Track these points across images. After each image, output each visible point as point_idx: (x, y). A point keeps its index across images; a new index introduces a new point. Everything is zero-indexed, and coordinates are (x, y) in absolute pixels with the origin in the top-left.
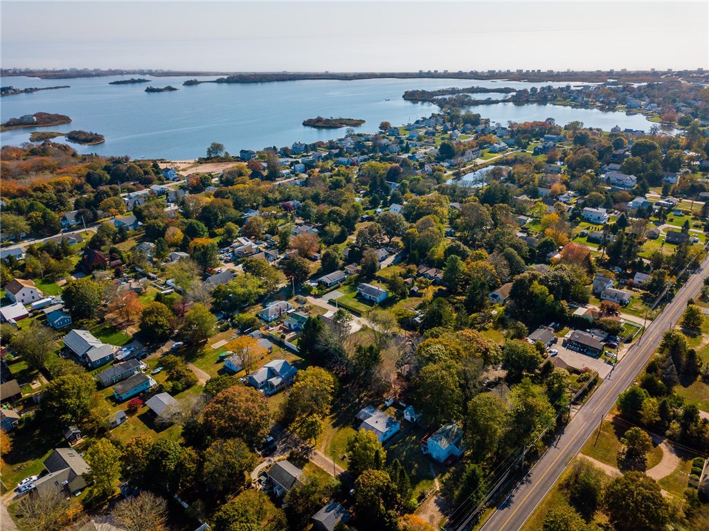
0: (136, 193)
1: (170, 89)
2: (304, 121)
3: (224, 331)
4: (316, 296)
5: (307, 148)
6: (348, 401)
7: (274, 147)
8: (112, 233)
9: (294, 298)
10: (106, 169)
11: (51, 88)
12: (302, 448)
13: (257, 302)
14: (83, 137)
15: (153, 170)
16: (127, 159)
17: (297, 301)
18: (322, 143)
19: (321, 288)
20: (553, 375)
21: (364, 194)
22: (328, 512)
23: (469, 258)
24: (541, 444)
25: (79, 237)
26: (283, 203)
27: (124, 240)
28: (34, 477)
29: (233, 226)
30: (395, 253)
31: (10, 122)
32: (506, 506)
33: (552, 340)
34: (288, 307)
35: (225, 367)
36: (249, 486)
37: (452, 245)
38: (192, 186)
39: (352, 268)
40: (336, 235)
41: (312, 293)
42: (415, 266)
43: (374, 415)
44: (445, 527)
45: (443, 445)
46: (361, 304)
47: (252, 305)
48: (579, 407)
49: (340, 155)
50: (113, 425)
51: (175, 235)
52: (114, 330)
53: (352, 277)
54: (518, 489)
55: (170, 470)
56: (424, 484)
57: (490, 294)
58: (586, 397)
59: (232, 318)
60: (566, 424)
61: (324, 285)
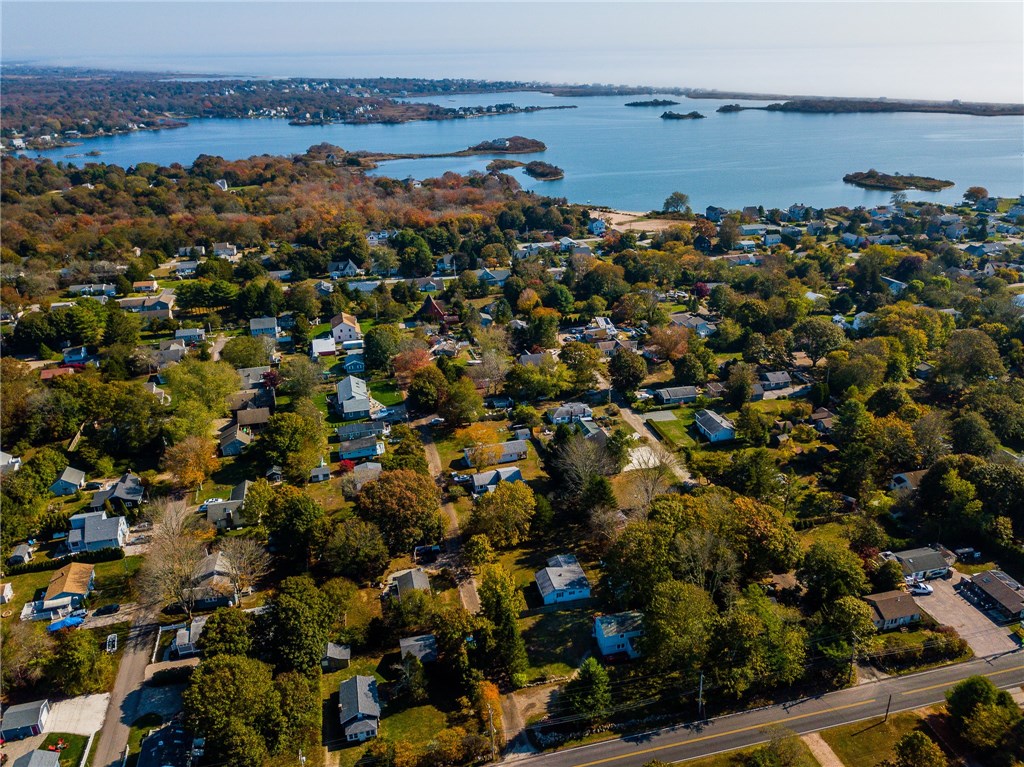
0: (539, 244)
1: (695, 116)
2: (848, 176)
3: (496, 420)
4: (637, 411)
5: (807, 214)
6: (559, 542)
7: (761, 208)
8: (471, 285)
9: (606, 406)
10: (526, 211)
11: (555, 108)
12: (463, 571)
13: (557, 398)
14: (540, 170)
15: (578, 219)
16: (565, 201)
17: (607, 410)
18: (845, 209)
19: (646, 402)
20: (835, 605)
21: (843, 291)
22: (417, 641)
23: (894, 413)
24: (742, 686)
25: (440, 284)
26: (699, 284)
27: (483, 296)
28: (220, 500)
29: (599, 301)
30: (806, 383)
31: (480, 146)
32: (636, 740)
33: (937, 570)
34: (584, 413)
35: (463, 458)
36: (377, 585)
37: (884, 388)
38: (607, 246)
39: (716, 388)
40: (732, 339)
41: (633, 405)
42: (810, 406)
43: (565, 567)
44: (536, 723)
45: (608, 631)
46: (687, 436)
47: (551, 400)
48: (885, 676)
49: (850, 229)
50: (314, 480)
51: (529, 299)
52: (393, 388)
53: (709, 400)
54: (673, 730)
55: (298, 531)
56: (558, 668)
57: (896, 476)
58: (912, 668)
59: (514, 409)
60: (836, 689)
61: (658, 400)
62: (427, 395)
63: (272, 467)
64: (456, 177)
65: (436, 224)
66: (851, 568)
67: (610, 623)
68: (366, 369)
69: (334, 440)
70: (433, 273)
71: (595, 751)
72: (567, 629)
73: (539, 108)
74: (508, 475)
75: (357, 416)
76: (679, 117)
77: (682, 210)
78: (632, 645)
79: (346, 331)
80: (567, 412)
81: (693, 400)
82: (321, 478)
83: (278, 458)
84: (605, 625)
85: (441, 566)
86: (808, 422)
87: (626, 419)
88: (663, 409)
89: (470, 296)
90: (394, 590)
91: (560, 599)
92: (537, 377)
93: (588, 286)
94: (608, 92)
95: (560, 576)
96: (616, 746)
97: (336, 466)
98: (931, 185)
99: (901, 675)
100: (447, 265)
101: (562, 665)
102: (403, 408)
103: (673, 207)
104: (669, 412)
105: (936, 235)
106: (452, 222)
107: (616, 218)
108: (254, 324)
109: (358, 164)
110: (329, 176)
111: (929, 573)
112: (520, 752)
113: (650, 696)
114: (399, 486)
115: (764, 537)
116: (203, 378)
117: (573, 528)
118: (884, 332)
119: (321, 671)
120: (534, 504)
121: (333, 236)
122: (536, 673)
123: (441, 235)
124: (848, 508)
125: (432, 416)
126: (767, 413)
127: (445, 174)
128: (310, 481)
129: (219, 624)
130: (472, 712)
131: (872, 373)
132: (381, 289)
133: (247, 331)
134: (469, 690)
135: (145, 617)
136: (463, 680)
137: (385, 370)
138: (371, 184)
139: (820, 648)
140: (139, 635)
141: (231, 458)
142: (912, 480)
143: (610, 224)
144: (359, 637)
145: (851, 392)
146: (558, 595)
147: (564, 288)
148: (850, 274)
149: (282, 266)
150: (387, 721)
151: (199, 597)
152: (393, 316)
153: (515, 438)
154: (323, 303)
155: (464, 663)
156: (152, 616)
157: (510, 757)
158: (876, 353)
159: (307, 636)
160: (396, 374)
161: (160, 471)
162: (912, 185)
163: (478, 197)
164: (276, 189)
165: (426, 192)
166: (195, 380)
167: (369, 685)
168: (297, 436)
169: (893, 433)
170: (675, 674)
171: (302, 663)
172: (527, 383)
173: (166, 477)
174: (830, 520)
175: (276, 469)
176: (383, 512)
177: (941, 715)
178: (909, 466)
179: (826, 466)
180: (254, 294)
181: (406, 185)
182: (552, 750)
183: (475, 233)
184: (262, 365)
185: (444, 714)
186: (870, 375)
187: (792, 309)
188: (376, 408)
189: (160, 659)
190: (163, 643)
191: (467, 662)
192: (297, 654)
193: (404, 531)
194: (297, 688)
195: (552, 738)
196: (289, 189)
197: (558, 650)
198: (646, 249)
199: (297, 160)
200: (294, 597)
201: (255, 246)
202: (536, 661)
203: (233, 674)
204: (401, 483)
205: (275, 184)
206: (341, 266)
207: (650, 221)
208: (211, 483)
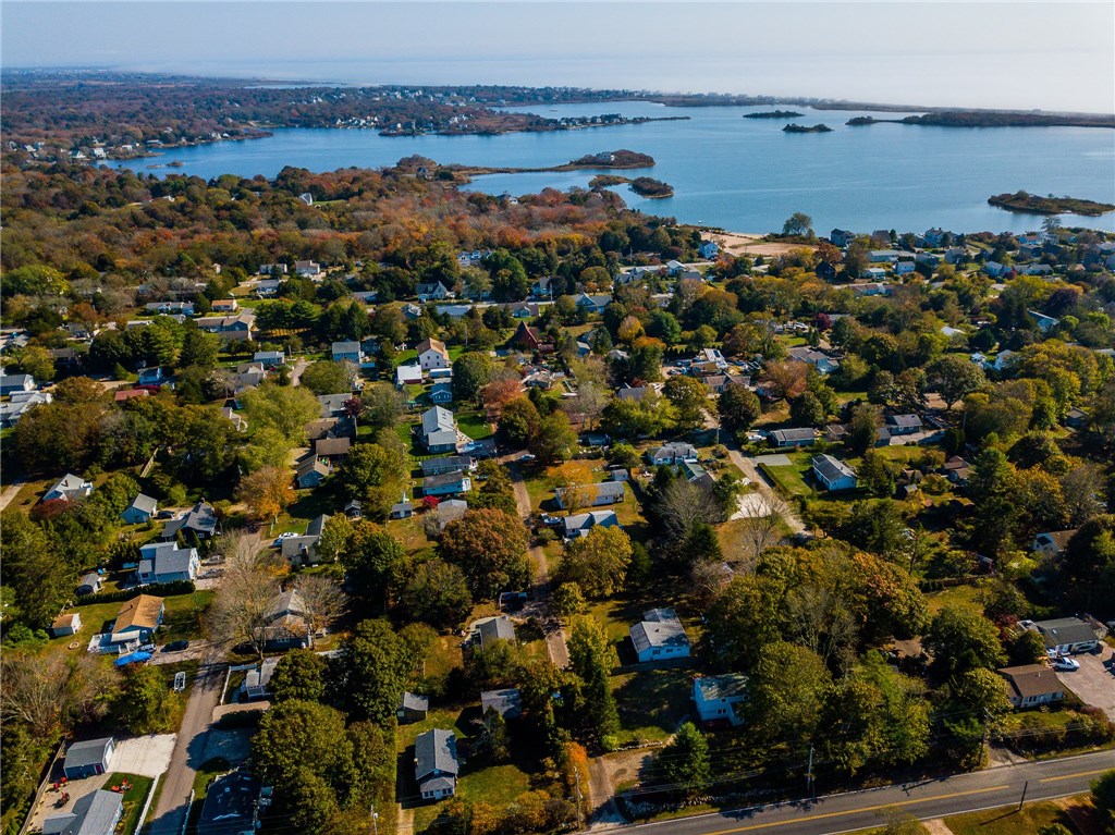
0: (644, 268)
1: (822, 129)
2: (994, 197)
3: (591, 459)
4: (748, 454)
5: (945, 239)
6: (657, 595)
7: (893, 232)
8: (567, 311)
9: (714, 448)
10: (631, 232)
11: (666, 119)
12: (551, 621)
13: (659, 437)
14: (647, 187)
15: (688, 241)
16: (673, 221)
17: (714, 452)
18: (989, 235)
19: (758, 444)
20: (966, 677)
21: (984, 327)
22: (500, 694)
23: (1039, 465)
24: (857, 763)
25: (535, 309)
26: (821, 315)
27: (581, 323)
28: (296, 535)
29: (708, 331)
30: (939, 428)
31: (583, 159)
32: (736, 815)
33: (1085, 644)
34: (688, 454)
35: (555, 498)
36: (459, 632)
37: (1028, 438)
38: (719, 270)
39: (837, 431)
40: (856, 377)
41: (743, 447)
42: (943, 454)
43: (663, 622)
44: (627, 791)
45: (708, 694)
46: (804, 484)
47: (652, 438)
48: (1021, 760)
49: (995, 258)
50: (395, 516)
51: (630, 327)
52: (482, 421)
53: (828, 444)
54: (778, 806)
55: (376, 571)
56: (652, 732)
57: (1039, 536)
58: (1053, 753)
59: (611, 447)
60: (964, 771)
61: (772, 442)
62: (517, 429)
63: (350, 501)
64: (556, 194)
65: (532, 245)
66: (985, 637)
67: (710, 686)
68: (454, 399)
69: (417, 474)
70: (528, 298)
71: (691, 824)
72: (662, 690)
73: (648, 120)
74: (603, 519)
75: (442, 449)
76: (803, 130)
77: (804, 233)
78: (735, 712)
79: (433, 357)
80: (670, 453)
81: (811, 443)
82: (402, 514)
83: (357, 491)
84: (705, 687)
85: (527, 615)
86: (941, 471)
87: (735, 462)
88: (777, 453)
89: (567, 324)
90: (476, 638)
91: (656, 657)
92: (637, 413)
93: (697, 314)
94: (725, 102)
95: (657, 631)
96: (713, 822)
97: (419, 503)
98: (1090, 209)
99: (1039, 760)
100: (543, 289)
101: (656, 729)
102: (491, 443)
103: (794, 230)
104: (783, 456)
105: (1094, 266)
106: (550, 243)
107: (729, 241)
108: (337, 348)
109: (450, 178)
110: (420, 191)
111: (1075, 646)
112: (608, 821)
113: (753, 768)
114: (485, 526)
115: (886, 598)
116: (281, 404)
117: (673, 580)
118: (1030, 372)
119: (396, 722)
120: (631, 552)
121: (422, 256)
122: (627, 736)
123: (538, 257)
124: (983, 570)
125: (522, 452)
126: (893, 461)
127: (544, 190)
128: (391, 518)
129: (291, 666)
130: (557, 775)
131: (1015, 419)
132: (471, 314)
133: (329, 356)
134: (555, 752)
135: (215, 655)
136: (548, 740)
137: (474, 401)
138: (464, 199)
139: (947, 724)
140: (207, 675)
141: (308, 490)
142: (1058, 541)
143: (724, 247)
144: (438, 688)
145: (990, 440)
146: (655, 652)
147: (670, 315)
148: (993, 307)
149: (368, 286)
150: (465, 780)
151: (271, 637)
152: (484, 343)
153: (611, 479)
154: (410, 327)
155: (550, 721)
156: (221, 655)
157: (596, 826)
158: (1021, 397)
159: (382, 684)
160: (485, 406)
161: (234, 502)
162: (1068, 208)
163: (578, 216)
164: (363, 204)
165: (522, 210)
166: (274, 407)
167: (447, 740)
168: (378, 469)
169: (1038, 487)
170: (782, 746)
171: (377, 712)
172: (627, 419)
173: (241, 508)
174: (962, 582)
175: (355, 504)
176: (467, 553)
177: (1085, 807)
178: (1055, 525)
179: (959, 522)
180: (337, 316)
181: (502, 201)
182: (643, 821)
183: (575, 255)
184: (343, 392)
185: (527, 776)
186: (1012, 422)
187: (925, 345)
188: (463, 441)
189: (228, 701)
190: (233, 683)
191: (553, 720)
192: (372, 703)
193: (489, 575)
194: (370, 739)
195: (643, 808)
196: (377, 205)
197: (653, 712)
198: (762, 275)
199: (386, 173)
200: (370, 642)
201: (340, 264)
202: (628, 722)
203: (304, 721)
204: (487, 523)
205: (362, 199)
206: (430, 288)
207: (768, 244)
208: (286, 517)
